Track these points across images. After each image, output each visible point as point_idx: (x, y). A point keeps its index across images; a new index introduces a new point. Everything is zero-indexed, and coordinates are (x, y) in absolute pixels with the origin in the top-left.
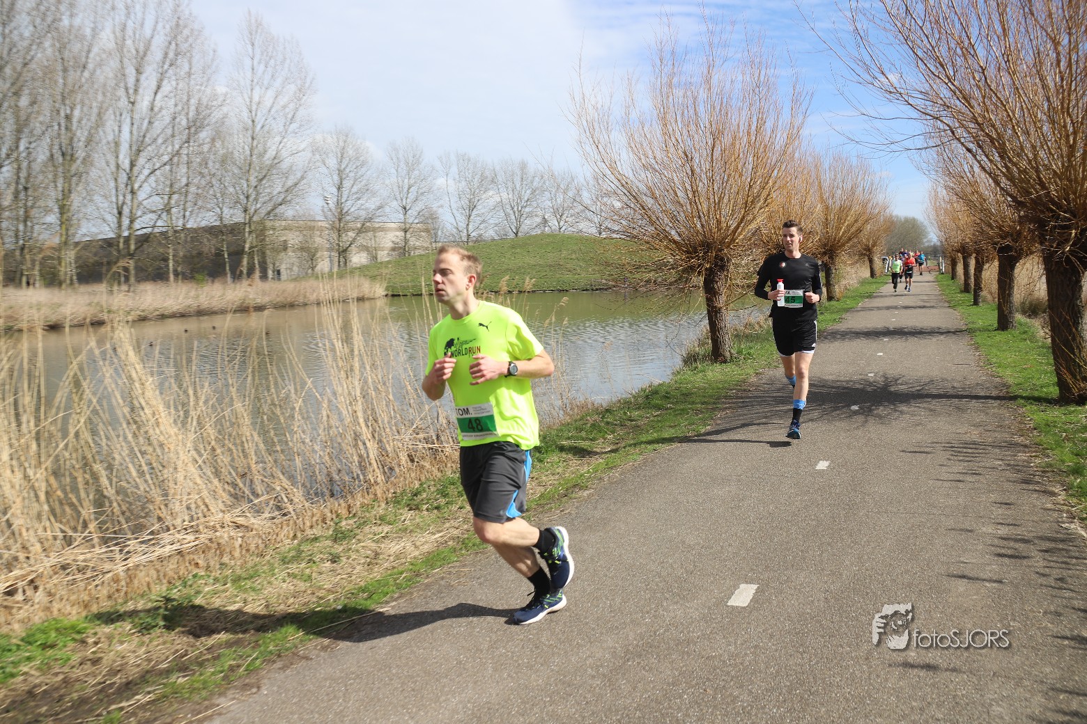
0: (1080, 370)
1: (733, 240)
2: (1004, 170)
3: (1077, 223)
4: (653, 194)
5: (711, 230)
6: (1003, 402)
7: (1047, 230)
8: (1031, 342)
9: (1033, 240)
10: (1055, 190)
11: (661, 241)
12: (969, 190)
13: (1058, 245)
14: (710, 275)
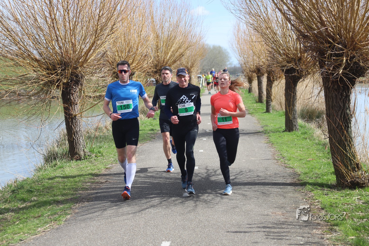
0: (351, 163)
1: (86, 60)
2: (294, 11)
3: (348, 52)
4: (16, 19)
5: (67, 52)
6: (297, 188)
7: (325, 58)
8: (310, 140)
9: (315, 64)
10: (332, 27)
11: (24, 59)
12: (264, 26)
13: (334, 68)
14: (67, 88)
